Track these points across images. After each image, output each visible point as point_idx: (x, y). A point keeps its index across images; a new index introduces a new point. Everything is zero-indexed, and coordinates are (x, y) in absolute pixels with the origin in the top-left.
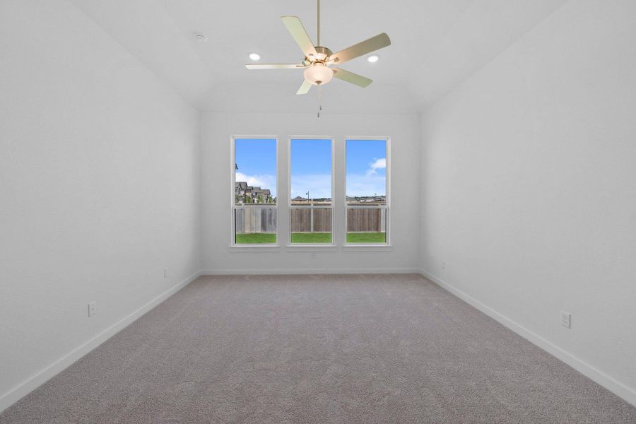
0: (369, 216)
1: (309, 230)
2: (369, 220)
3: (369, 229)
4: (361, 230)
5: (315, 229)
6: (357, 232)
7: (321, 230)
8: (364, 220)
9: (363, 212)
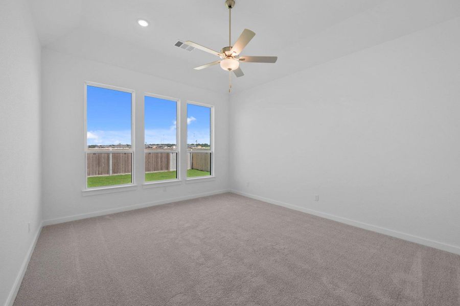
0: (161, 159)
1: (108, 173)
2: (161, 162)
3: (161, 169)
4: (155, 170)
5: (114, 172)
6: (151, 172)
7: (120, 173)
8: (157, 162)
9: (157, 156)
